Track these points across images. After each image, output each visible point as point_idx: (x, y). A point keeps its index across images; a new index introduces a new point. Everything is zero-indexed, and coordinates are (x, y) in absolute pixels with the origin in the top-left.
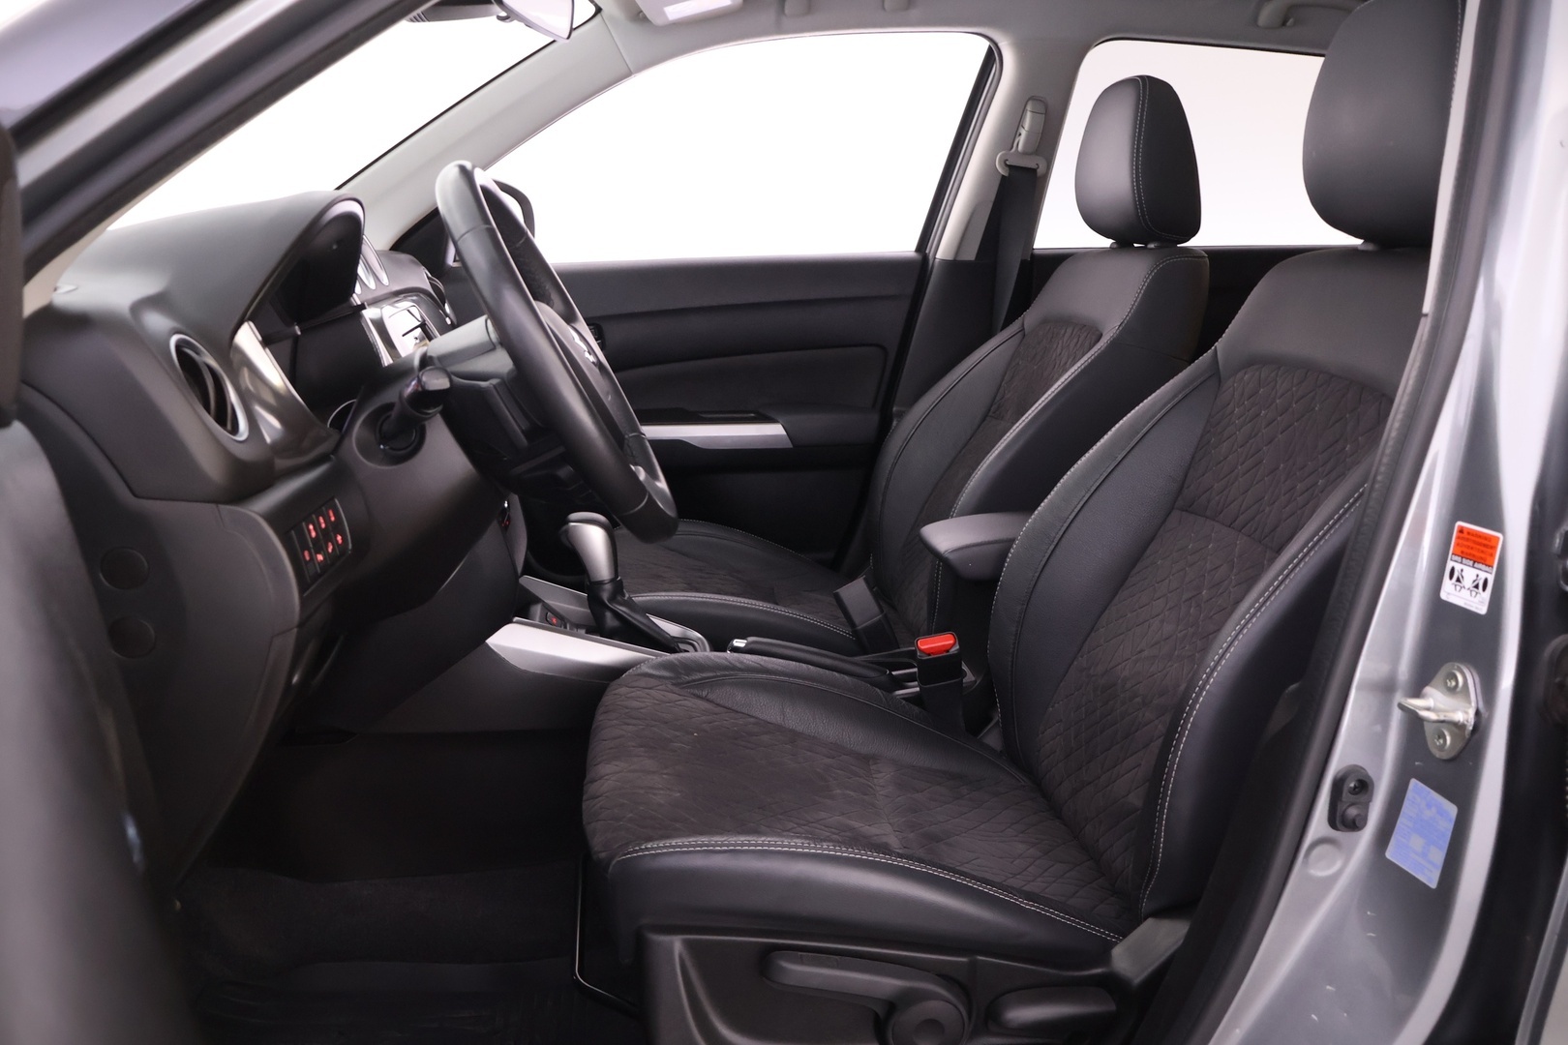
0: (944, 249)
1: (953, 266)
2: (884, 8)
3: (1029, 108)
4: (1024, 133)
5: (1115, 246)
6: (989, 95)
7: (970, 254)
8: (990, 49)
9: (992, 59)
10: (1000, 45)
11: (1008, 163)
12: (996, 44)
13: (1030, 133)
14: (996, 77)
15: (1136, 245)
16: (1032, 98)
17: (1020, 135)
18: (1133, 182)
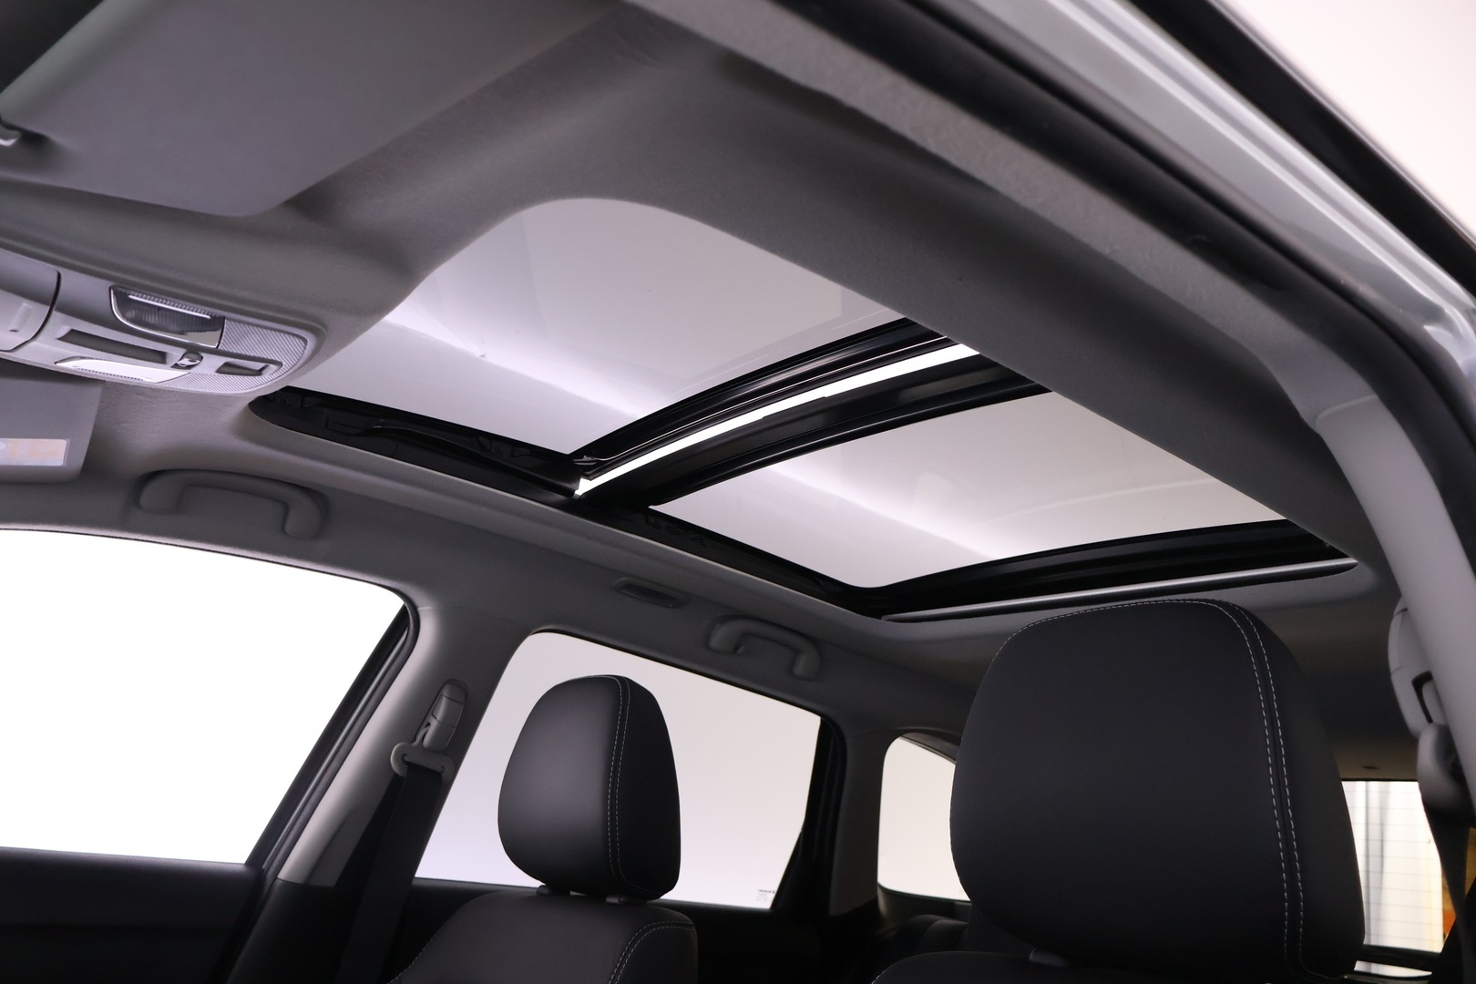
0: (291, 867)
1: (301, 893)
2: (283, 530)
3: (445, 692)
4: (434, 724)
5: (546, 891)
6: (393, 668)
7: (329, 879)
8: (404, 609)
9: (403, 625)
10: (420, 609)
11: (406, 759)
12: (415, 608)
13: (443, 724)
14: (408, 644)
15: (572, 893)
16: (451, 682)
17: (429, 724)
18: (605, 805)
